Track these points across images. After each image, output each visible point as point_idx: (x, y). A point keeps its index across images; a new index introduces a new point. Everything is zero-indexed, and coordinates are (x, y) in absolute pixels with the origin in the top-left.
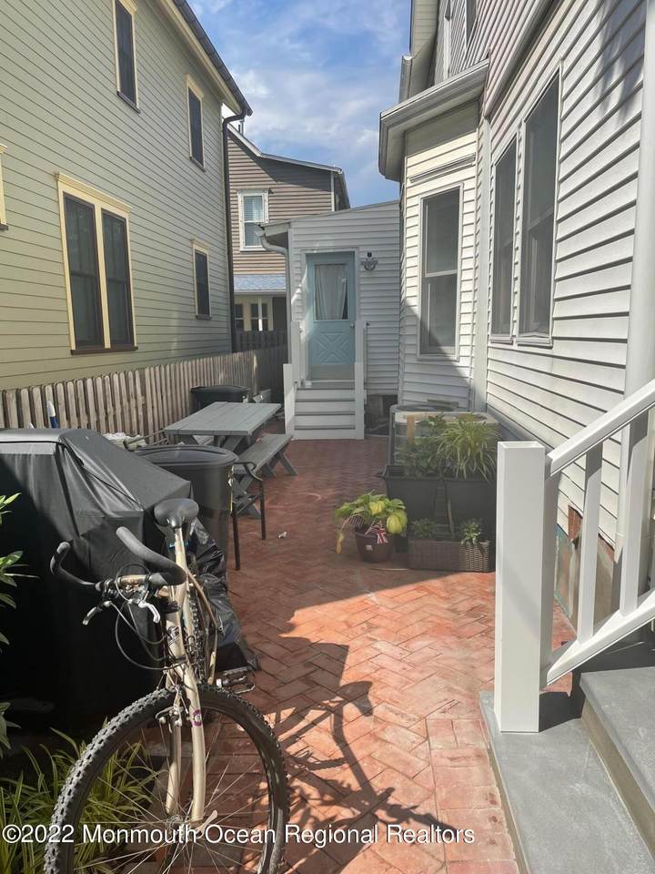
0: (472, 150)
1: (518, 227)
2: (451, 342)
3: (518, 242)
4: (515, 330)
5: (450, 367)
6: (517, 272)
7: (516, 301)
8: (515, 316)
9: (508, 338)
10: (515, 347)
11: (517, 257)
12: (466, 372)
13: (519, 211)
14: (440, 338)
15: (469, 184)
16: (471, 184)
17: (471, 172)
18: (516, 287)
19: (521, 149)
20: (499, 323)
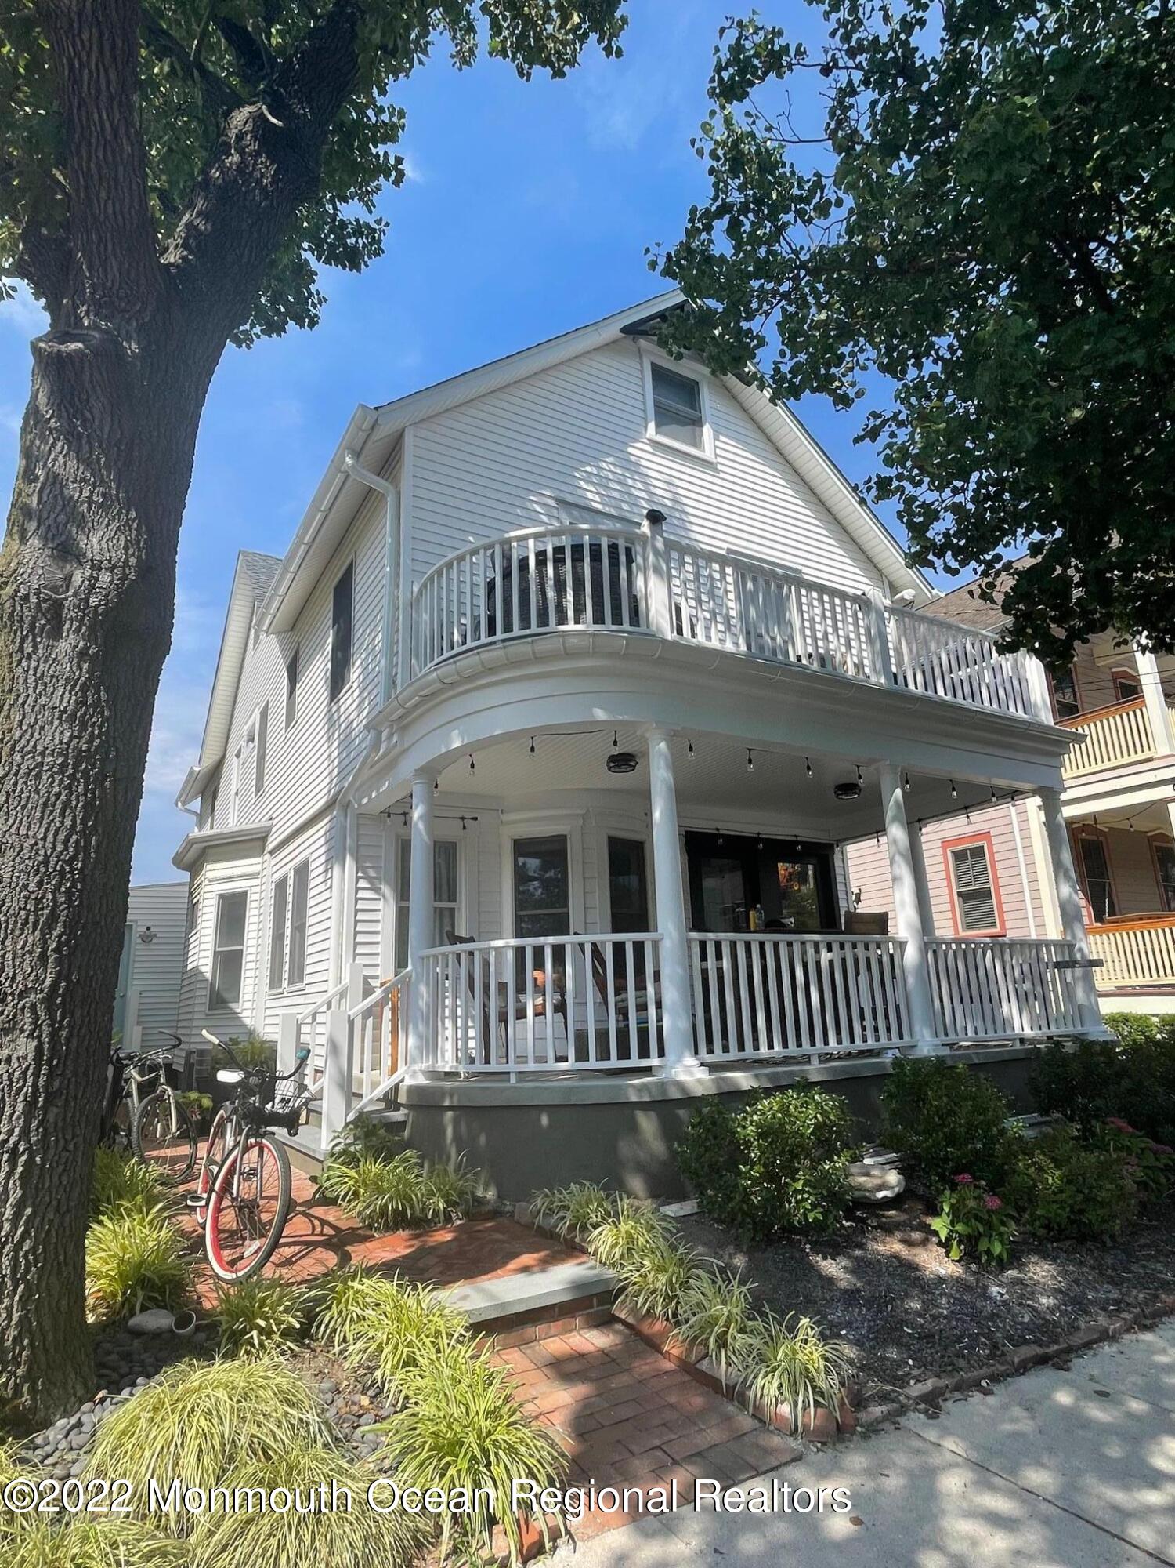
0: (258, 868)
1: (288, 924)
2: (237, 1000)
3: (288, 933)
4: (285, 984)
5: (235, 1017)
6: (287, 950)
7: (286, 967)
8: (286, 976)
9: (280, 990)
10: (286, 994)
11: (287, 941)
12: (247, 1021)
13: (289, 915)
14: (226, 995)
15: (255, 889)
16: (257, 889)
17: (257, 882)
18: (287, 958)
19: (291, 882)
20: (275, 981)
